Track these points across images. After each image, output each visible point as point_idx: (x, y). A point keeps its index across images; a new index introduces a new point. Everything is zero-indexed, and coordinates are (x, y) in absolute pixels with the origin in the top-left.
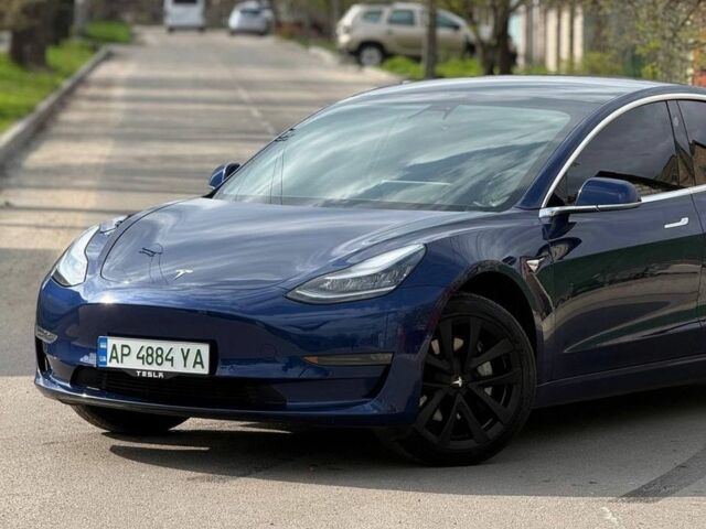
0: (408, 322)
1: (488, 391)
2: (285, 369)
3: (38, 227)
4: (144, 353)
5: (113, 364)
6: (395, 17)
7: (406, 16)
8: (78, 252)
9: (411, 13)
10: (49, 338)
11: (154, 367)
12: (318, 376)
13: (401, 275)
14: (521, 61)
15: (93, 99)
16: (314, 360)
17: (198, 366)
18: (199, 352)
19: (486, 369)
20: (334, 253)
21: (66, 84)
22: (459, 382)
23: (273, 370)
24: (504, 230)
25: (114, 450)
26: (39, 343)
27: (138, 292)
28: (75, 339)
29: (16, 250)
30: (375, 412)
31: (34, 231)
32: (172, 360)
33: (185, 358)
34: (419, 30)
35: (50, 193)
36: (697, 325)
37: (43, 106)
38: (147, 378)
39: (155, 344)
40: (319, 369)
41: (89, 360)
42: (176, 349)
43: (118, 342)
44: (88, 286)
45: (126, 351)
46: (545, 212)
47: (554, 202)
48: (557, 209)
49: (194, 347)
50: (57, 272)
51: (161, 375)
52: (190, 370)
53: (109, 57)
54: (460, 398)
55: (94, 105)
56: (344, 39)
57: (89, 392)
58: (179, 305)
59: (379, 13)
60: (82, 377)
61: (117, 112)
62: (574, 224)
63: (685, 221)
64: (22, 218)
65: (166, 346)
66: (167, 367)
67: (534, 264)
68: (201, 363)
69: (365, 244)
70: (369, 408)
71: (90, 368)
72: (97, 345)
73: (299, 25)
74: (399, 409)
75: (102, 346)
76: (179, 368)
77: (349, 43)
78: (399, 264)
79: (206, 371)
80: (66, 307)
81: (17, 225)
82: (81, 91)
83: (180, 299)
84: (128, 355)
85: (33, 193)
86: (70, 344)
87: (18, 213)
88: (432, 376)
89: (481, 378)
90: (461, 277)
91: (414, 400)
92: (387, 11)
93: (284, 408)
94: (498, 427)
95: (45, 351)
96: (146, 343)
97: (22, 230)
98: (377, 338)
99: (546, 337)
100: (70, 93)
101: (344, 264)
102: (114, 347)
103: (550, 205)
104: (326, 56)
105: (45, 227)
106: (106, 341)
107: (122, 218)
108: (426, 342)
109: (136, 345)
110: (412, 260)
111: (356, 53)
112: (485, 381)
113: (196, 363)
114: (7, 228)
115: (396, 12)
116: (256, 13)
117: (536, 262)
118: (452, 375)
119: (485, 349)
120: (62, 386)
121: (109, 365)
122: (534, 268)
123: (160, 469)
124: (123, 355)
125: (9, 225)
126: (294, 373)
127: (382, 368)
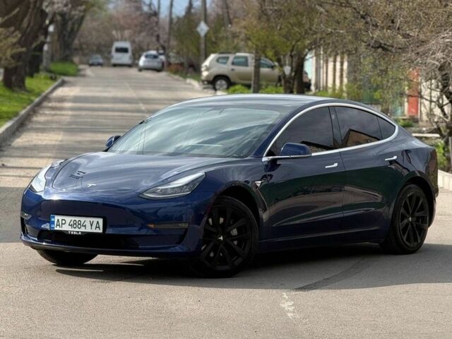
0: (197, 209)
1: (236, 243)
2: (139, 230)
3: (20, 176)
4: (72, 223)
5: (57, 228)
6: (235, 61)
7: (243, 60)
8: (42, 176)
9: (246, 58)
10: (27, 216)
11: (77, 230)
12: (155, 234)
13: (194, 186)
14: (313, 88)
15: (53, 108)
16: (152, 226)
17: (98, 229)
18: (98, 222)
19: (235, 232)
20: (162, 176)
21: (37, 100)
22: (221, 238)
23: (134, 231)
24: (246, 167)
25: (58, 271)
26: (22, 220)
27: (72, 194)
28: (40, 216)
29: (8, 188)
30: (181, 251)
31: (18, 178)
32: (85, 226)
33: (91, 225)
34: (250, 69)
35: (27, 160)
36: (342, 216)
37: (23, 112)
38: (73, 235)
39: (77, 219)
40: (155, 230)
41: (46, 226)
42: (87, 221)
43: (60, 218)
44: (46, 192)
45: (64, 222)
46: (265, 159)
47: (270, 154)
48: (271, 157)
49: (95, 220)
50: (31, 186)
51: (80, 233)
52: (94, 230)
53: (63, 84)
54: (221, 246)
55: (53, 112)
56: (205, 74)
57: (46, 242)
58: (91, 200)
59: (227, 58)
60: (43, 235)
61: (66, 116)
62: (280, 165)
63: (336, 165)
64: (11, 172)
65: (82, 219)
66: (83, 229)
67: (259, 183)
68: (99, 227)
69: (176, 173)
70: (178, 249)
71: (47, 230)
72: (50, 219)
73: (182, 64)
74: (193, 249)
75: (53, 220)
76: (88, 230)
77: (208, 76)
78: (193, 181)
79: (101, 231)
80: (35, 202)
81: (8, 176)
82: (45, 104)
83: (92, 197)
84: (64, 224)
85: (17, 159)
86: (37, 219)
87: (9, 170)
88: (209, 235)
89: (232, 236)
90: (223, 188)
91: (199, 246)
92: (231, 57)
93: (138, 249)
94: (240, 260)
95: (25, 223)
96: (73, 218)
97: (11, 178)
98: (182, 217)
99: (264, 221)
100: (39, 104)
101: (167, 181)
102: (58, 220)
103: (267, 155)
104: (196, 84)
105: (24, 177)
106: (54, 217)
107: (62, 161)
108: (205, 219)
109: (68, 219)
110: (198, 180)
111: (213, 82)
112: (234, 238)
113: (96, 227)
114: (3, 177)
115: (236, 58)
116: (155, 57)
117: (260, 182)
118: (218, 234)
119: (234, 223)
120: (34, 240)
121: (56, 229)
122: (259, 185)
123: (79, 278)
124: (62, 224)
125: (4, 176)
126: (144, 232)
127: (184, 230)
